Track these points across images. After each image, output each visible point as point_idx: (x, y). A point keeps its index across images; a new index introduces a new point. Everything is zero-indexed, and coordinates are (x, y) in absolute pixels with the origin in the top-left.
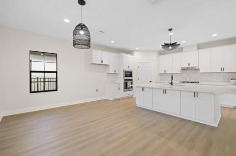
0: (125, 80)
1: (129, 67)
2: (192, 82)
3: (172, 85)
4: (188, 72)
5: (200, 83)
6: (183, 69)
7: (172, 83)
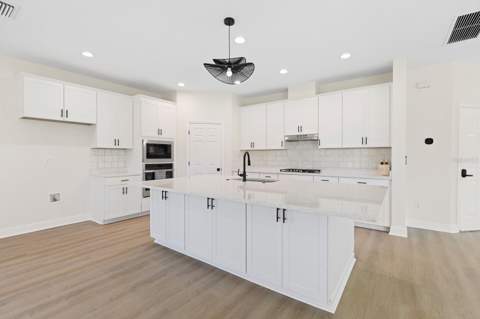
0: (148, 167)
1: (160, 132)
2: (304, 171)
3: (245, 180)
4: (301, 145)
5: (323, 172)
6: (291, 140)
7: (244, 175)
